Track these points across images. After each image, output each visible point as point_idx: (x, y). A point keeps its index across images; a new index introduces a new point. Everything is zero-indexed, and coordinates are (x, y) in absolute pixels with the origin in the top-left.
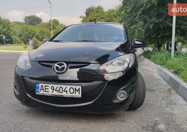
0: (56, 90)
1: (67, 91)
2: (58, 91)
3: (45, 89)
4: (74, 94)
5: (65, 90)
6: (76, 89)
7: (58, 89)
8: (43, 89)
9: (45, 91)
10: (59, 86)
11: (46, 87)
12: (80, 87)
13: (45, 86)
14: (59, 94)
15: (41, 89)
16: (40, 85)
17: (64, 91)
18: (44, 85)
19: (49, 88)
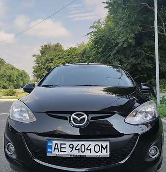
0: (76, 149)
1: (90, 150)
2: (79, 149)
3: (61, 148)
4: (100, 153)
5: (89, 148)
6: (102, 147)
7: (79, 147)
8: (58, 149)
9: (61, 151)
10: (81, 143)
11: (63, 146)
12: (108, 143)
13: (61, 144)
14: (81, 153)
15: (55, 149)
16: (54, 143)
17: (87, 150)
18: (59, 143)
19: (67, 146)
